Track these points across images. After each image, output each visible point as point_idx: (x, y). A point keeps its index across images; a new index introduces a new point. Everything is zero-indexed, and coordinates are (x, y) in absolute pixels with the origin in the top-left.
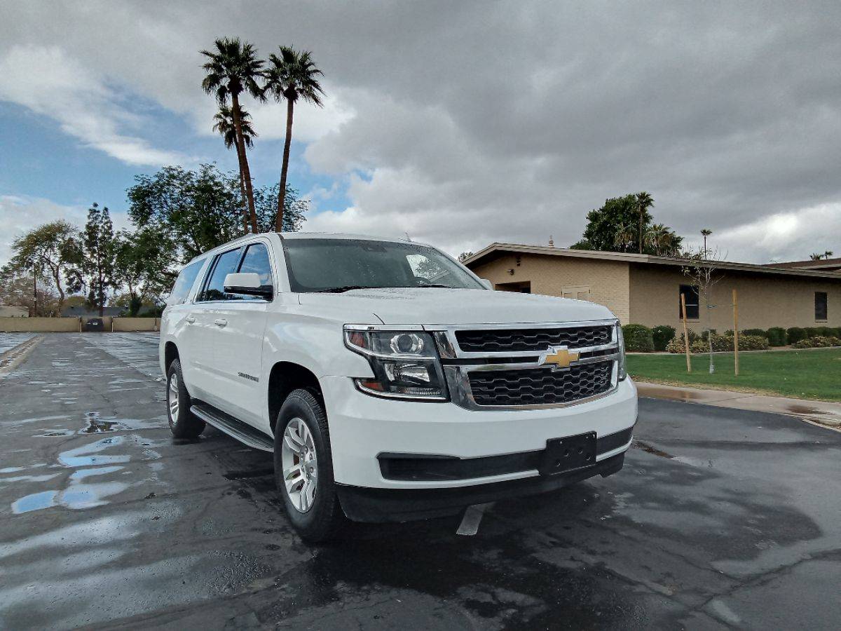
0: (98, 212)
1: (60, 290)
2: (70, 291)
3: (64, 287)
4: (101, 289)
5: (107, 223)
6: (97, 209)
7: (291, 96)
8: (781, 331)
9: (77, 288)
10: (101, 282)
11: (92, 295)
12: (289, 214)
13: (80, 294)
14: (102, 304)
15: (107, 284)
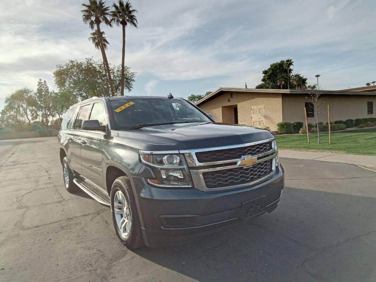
0: (42, 83)
1: (29, 119)
2: (33, 119)
3: (30, 118)
4: (46, 118)
5: (46, 87)
6: (41, 81)
7: (124, 23)
8: (352, 121)
9: (36, 118)
10: (46, 114)
11: (43, 120)
12: (127, 79)
13: (37, 120)
14: (47, 124)
15: (49, 115)
